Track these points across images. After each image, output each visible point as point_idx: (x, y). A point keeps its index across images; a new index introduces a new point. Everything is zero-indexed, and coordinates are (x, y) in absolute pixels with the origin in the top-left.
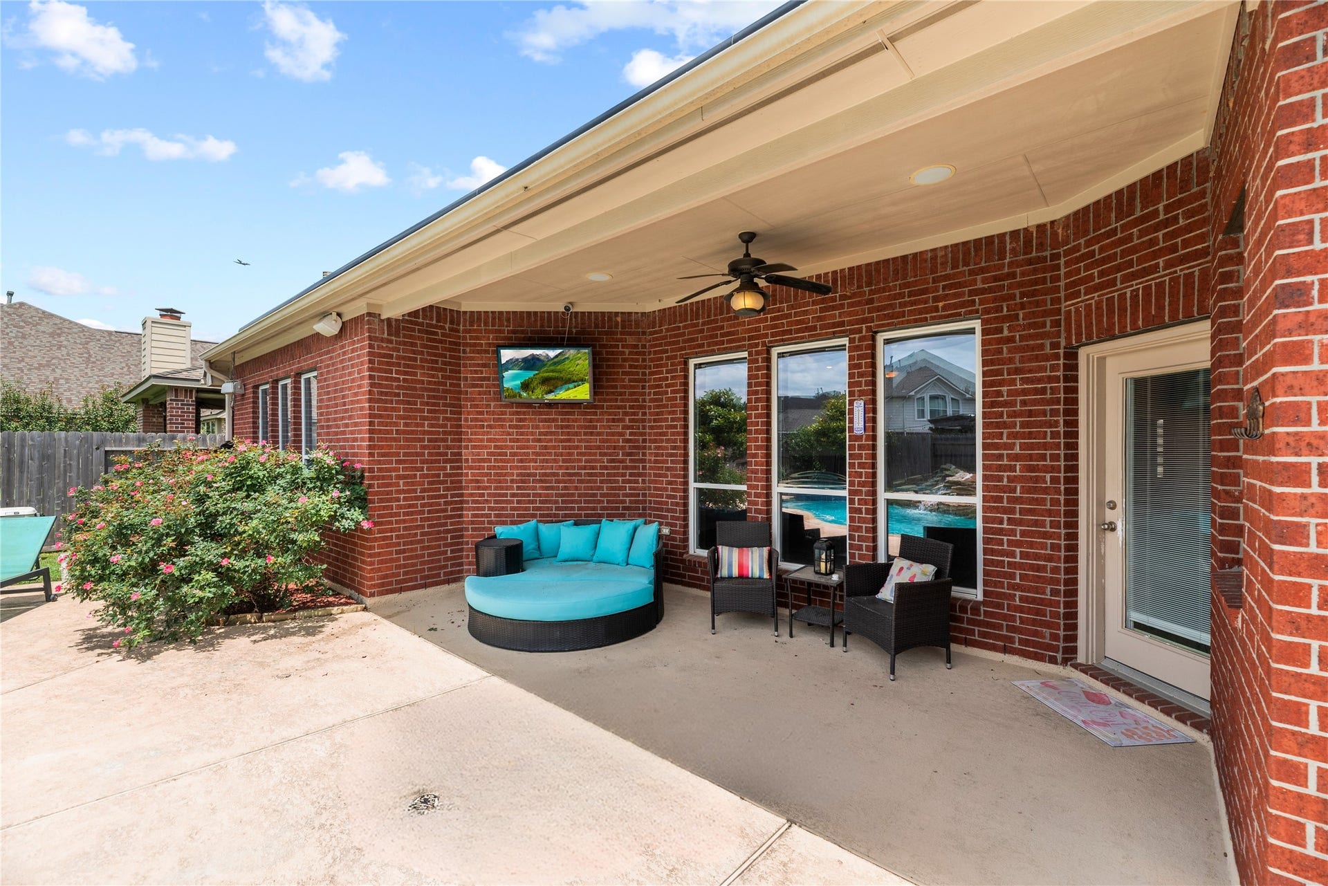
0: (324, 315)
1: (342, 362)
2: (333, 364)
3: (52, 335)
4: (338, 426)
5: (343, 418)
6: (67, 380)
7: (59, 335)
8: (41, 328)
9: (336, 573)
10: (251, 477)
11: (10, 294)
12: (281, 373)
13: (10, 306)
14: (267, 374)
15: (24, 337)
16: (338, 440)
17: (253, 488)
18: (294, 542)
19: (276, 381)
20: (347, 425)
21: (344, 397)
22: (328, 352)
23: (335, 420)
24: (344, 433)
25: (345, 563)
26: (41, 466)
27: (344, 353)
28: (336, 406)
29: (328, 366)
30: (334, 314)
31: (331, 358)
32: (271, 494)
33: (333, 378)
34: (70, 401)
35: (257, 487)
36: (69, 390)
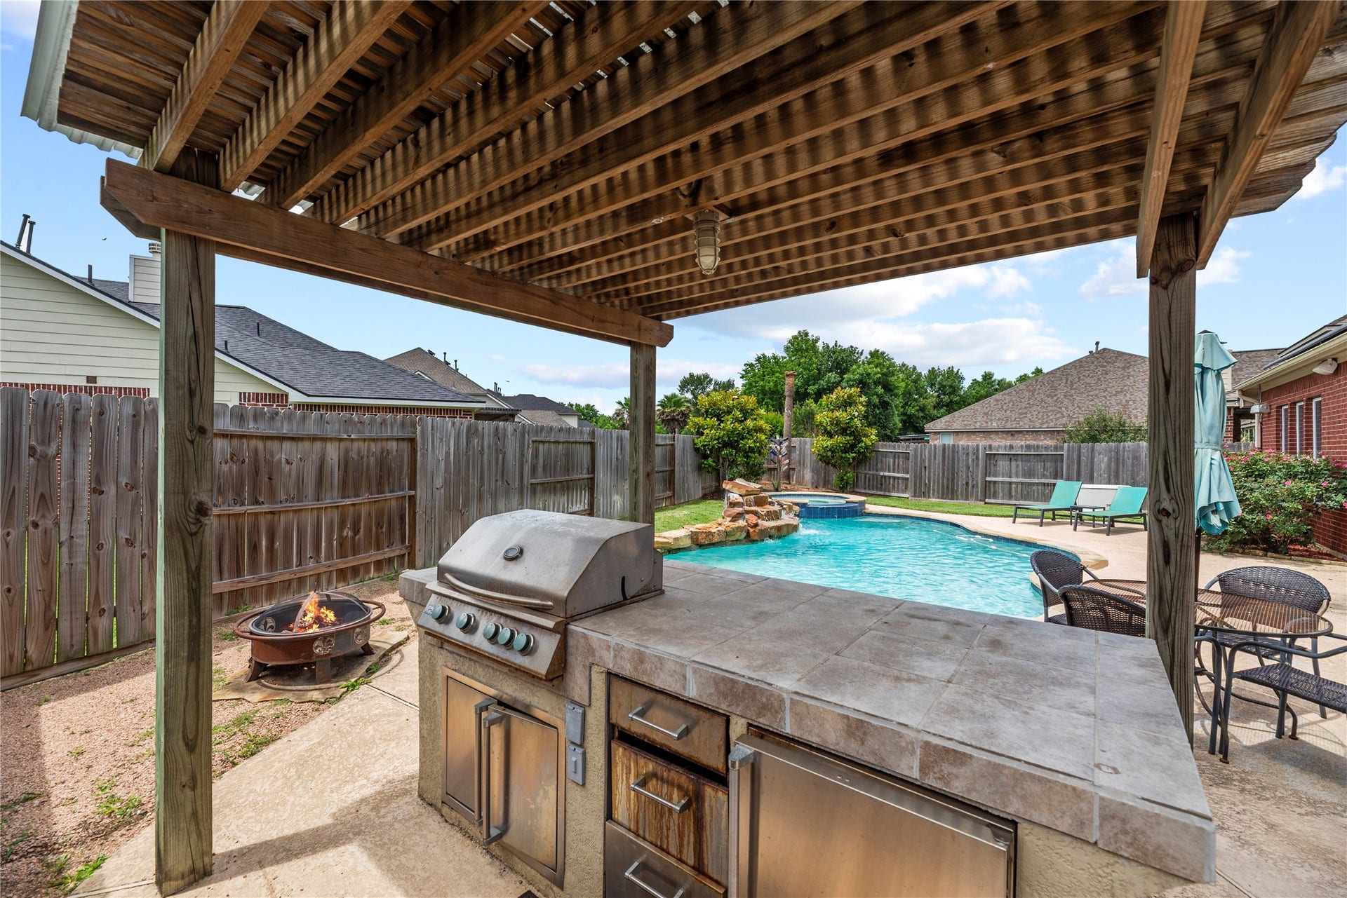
0: (1323, 361)
1: (1338, 392)
2: (1332, 393)
3: (1123, 368)
4: (1335, 438)
5: (1339, 432)
6: (1134, 401)
7: (1128, 368)
8: (1117, 365)
9: (1334, 543)
10: (1258, 470)
11: (1097, 343)
12: (1296, 398)
13: (1098, 352)
14: (1286, 399)
15: (1106, 374)
16: (1336, 448)
17: (1259, 476)
18: (1284, 508)
19: (1295, 403)
20: (1341, 437)
21: (1339, 417)
22: (1329, 385)
23: (1334, 433)
24: (1339, 442)
25: (1340, 535)
26: (1133, 463)
27: (1340, 386)
28: (1334, 423)
29: (1329, 394)
30: (1330, 360)
31: (1331, 389)
32: (1270, 480)
33: (1333, 403)
34: (1136, 417)
35: (1262, 475)
36: (1136, 408)
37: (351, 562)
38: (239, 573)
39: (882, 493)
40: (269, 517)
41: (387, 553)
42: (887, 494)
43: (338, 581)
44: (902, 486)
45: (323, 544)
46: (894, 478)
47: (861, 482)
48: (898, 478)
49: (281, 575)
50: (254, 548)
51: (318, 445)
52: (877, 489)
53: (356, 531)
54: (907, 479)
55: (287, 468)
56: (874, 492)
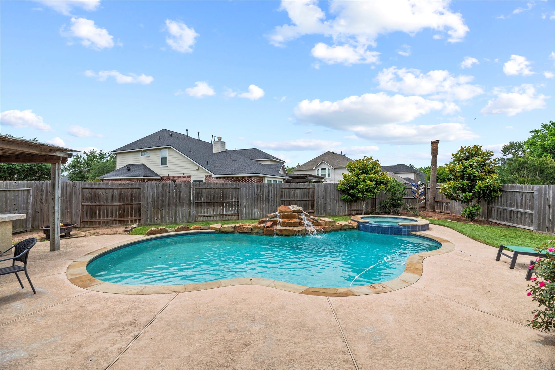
37: (122, 219)
38: (91, 217)
39: (510, 224)
40: (99, 206)
41: (134, 218)
42: (515, 225)
43: (119, 223)
44: (528, 220)
45: (114, 214)
46: (522, 213)
47: (494, 214)
48: (526, 213)
49: (102, 219)
50: (95, 213)
51: (111, 190)
52: (507, 220)
53: (124, 212)
54: (532, 214)
55: (103, 195)
56: (504, 223)
